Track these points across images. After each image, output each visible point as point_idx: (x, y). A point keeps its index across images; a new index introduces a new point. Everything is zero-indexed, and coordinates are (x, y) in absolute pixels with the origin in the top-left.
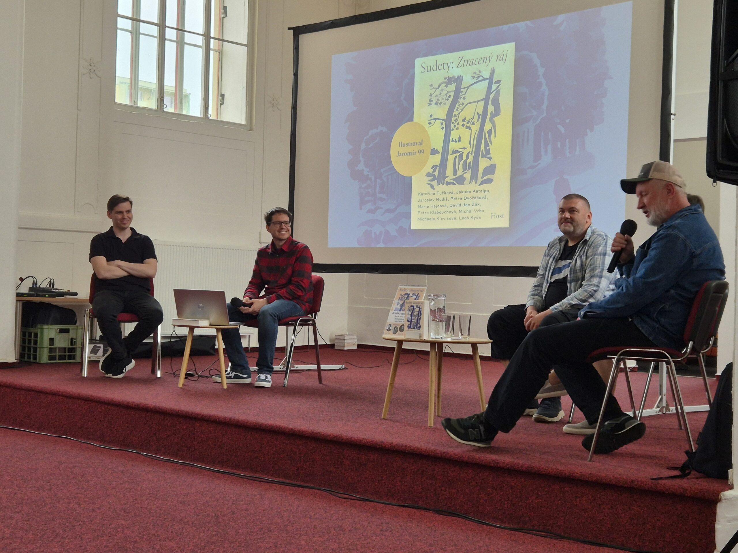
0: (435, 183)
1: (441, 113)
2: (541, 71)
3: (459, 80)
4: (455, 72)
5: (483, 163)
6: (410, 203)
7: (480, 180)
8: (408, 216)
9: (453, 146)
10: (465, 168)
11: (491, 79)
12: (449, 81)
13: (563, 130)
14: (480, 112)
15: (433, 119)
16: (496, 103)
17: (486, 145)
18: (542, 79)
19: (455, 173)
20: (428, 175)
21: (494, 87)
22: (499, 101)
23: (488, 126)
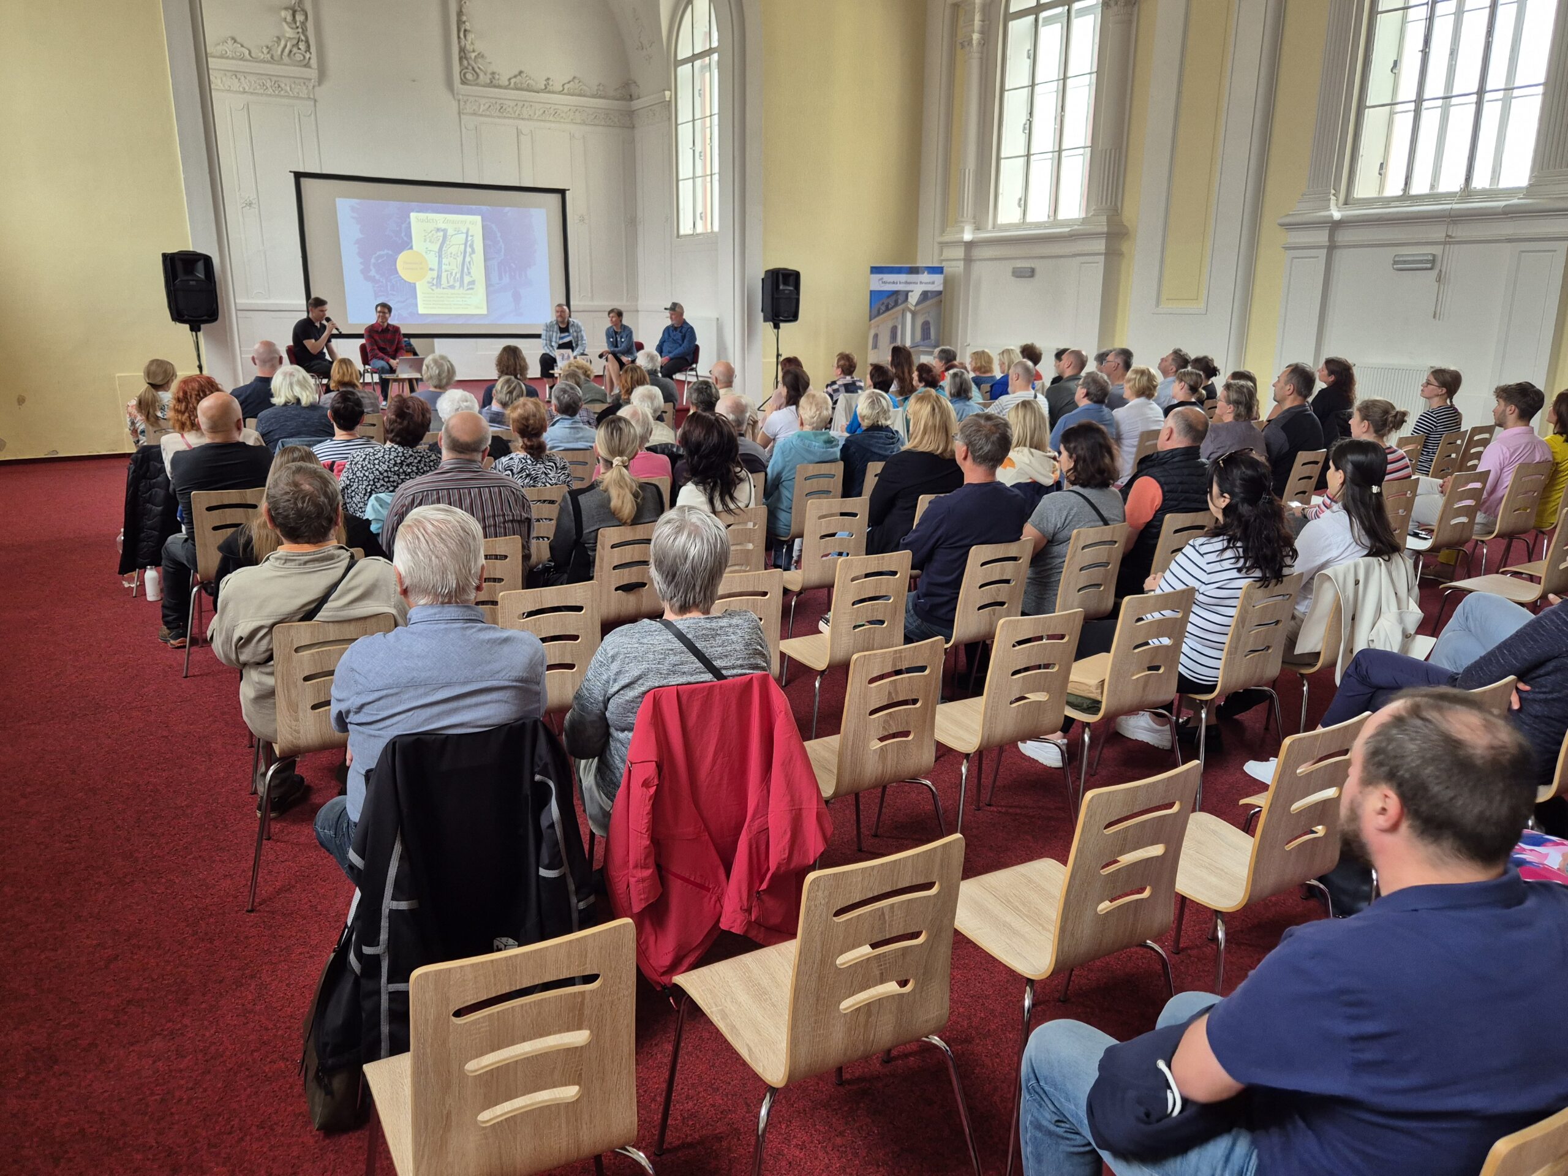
0: (434, 288)
1: (436, 247)
2: (499, 235)
3: (445, 231)
4: (443, 226)
5: (467, 279)
6: (416, 297)
7: (466, 288)
8: (416, 305)
9: (444, 267)
10: (455, 281)
11: (467, 233)
12: (438, 230)
13: (514, 266)
14: (463, 251)
15: (428, 251)
16: (472, 246)
17: (468, 269)
18: (499, 239)
19: (448, 282)
20: (428, 282)
21: (470, 238)
22: (475, 246)
23: (468, 259)
